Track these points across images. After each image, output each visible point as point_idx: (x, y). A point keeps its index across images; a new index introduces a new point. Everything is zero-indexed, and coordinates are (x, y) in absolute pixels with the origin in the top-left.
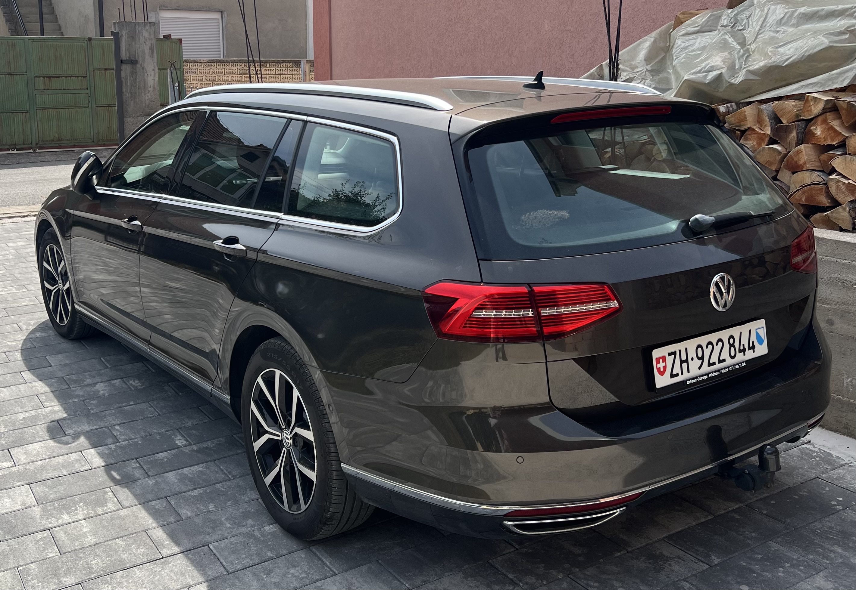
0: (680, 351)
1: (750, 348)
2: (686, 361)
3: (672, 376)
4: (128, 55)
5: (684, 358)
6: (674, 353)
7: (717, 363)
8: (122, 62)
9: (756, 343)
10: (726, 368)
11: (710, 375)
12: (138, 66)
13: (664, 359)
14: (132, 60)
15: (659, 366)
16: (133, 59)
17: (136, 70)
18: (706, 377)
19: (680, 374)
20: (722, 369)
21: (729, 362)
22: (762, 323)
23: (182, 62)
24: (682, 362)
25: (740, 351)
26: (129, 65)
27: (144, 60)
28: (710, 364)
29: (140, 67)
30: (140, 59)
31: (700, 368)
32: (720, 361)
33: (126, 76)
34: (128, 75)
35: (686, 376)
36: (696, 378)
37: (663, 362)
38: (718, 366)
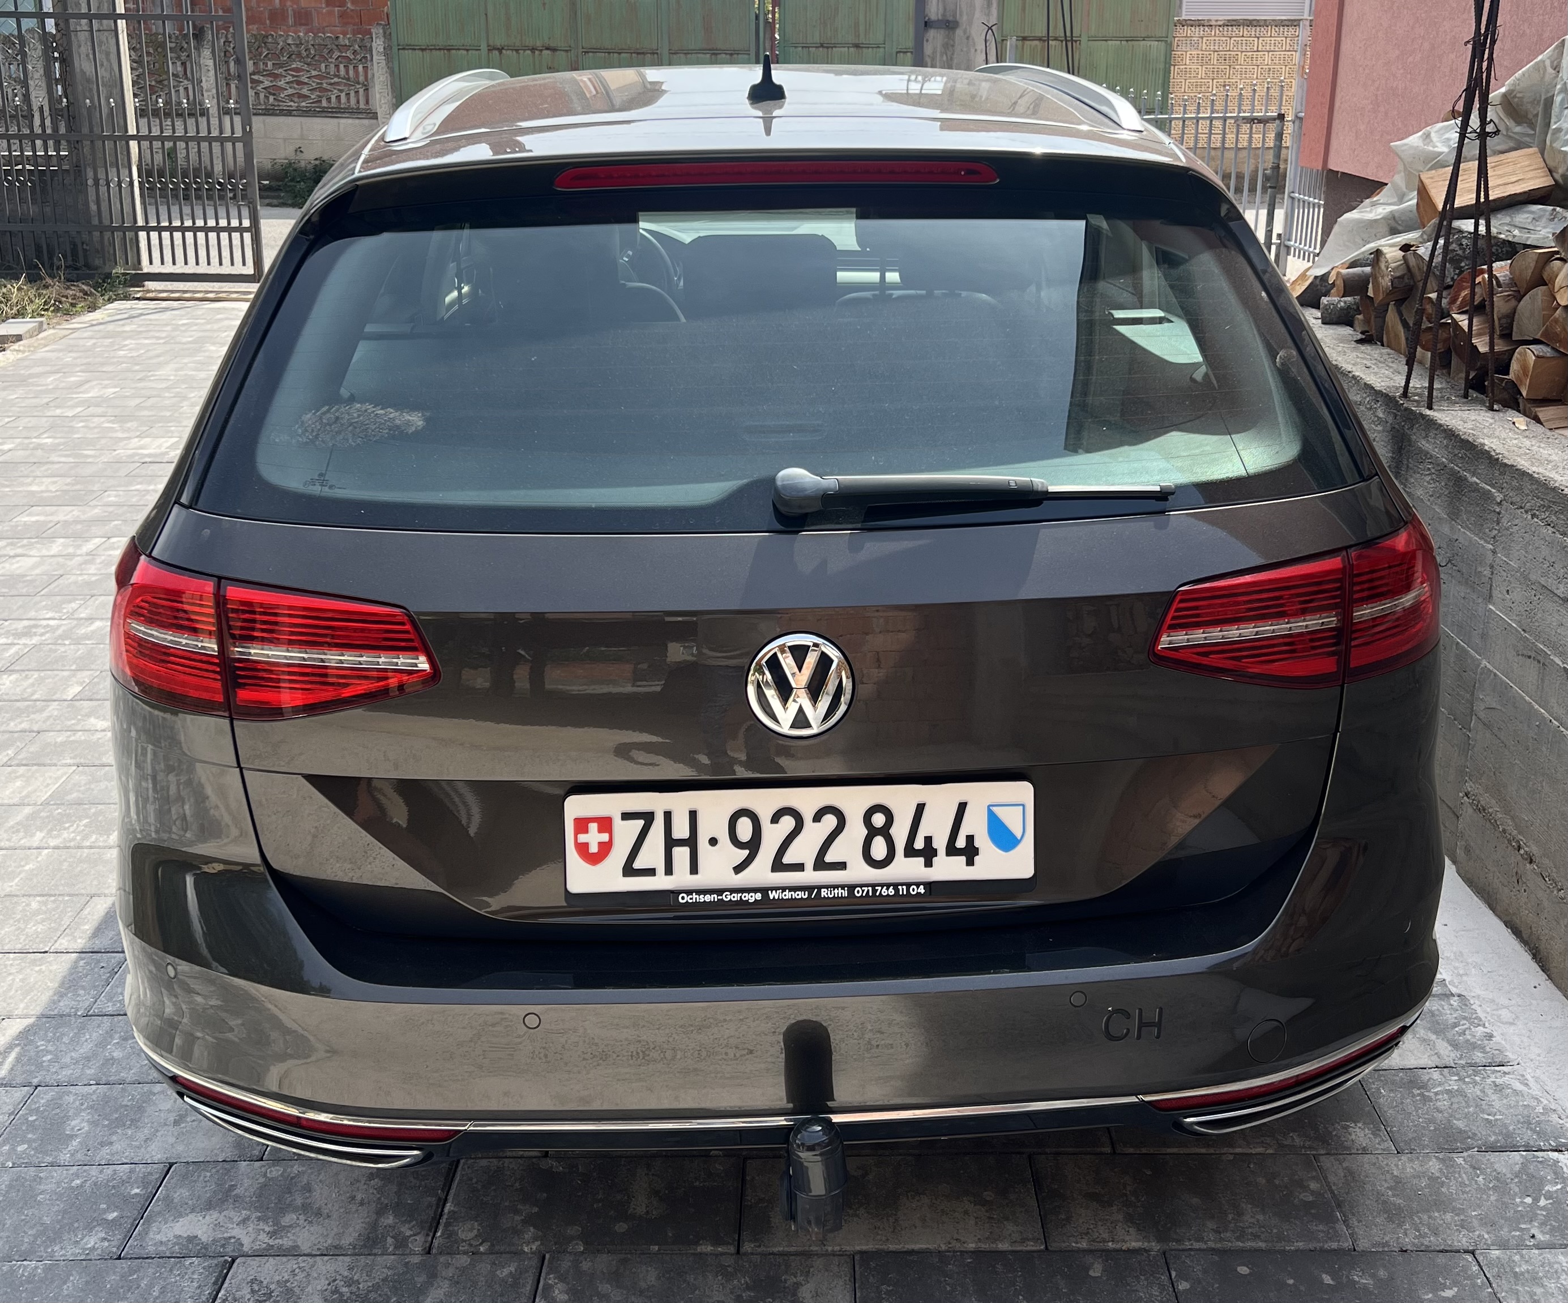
0: (668, 815)
1: (952, 850)
2: (691, 842)
3: (629, 870)
4: (941, 11)
5: (680, 832)
6: (648, 818)
7: (809, 865)
8: (927, 24)
9: (982, 841)
10: (843, 887)
11: (772, 895)
12: (959, 32)
13: (605, 824)
14: (948, 21)
15: (582, 838)
16: (951, 19)
17: (953, 40)
18: (758, 896)
19: (661, 868)
20: (827, 887)
21: (859, 872)
22: (1023, 792)
23: (1172, 25)
24: (671, 843)
25: (910, 851)
26: (942, 31)
27: (970, 22)
28: (778, 865)
29: (962, 34)
30: (965, 18)
31: (738, 869)
32: (820, 864)
33: (934, 52)
34: (939, 50)
35: (681, 878)
36: (720, 892)
37: (601, 830)
38: (810, 876)
